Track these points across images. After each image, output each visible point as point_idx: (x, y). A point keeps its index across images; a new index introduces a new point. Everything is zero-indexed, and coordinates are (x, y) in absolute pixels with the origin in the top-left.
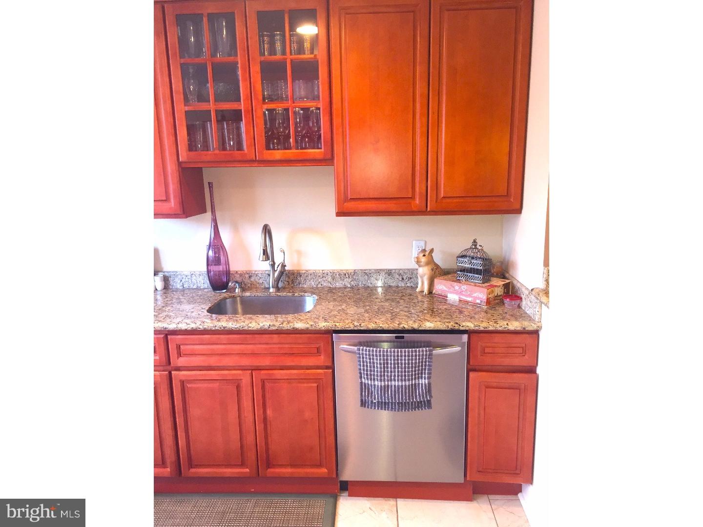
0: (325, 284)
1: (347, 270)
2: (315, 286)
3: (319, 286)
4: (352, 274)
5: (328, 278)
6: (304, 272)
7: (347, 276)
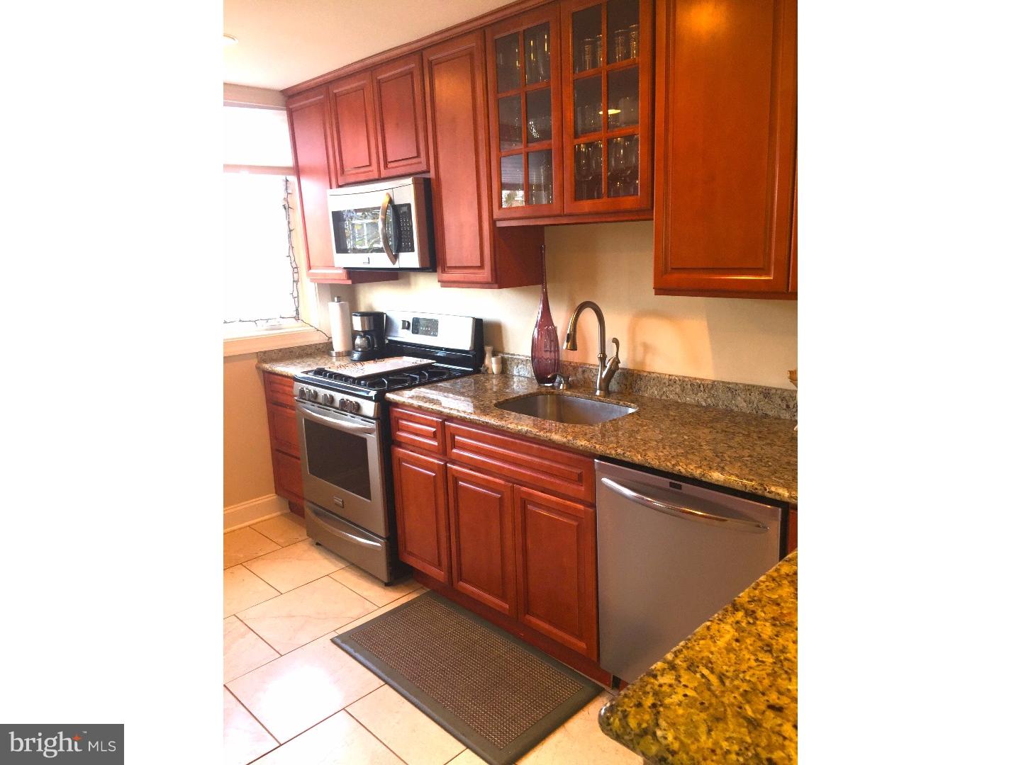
0: (671, 396)
1: (703, 380)
2: (658, 397)
3: (664, 397)
4: (710, 386)
5: (676, 388)
6: (645, 374)
7: (702, 388)
